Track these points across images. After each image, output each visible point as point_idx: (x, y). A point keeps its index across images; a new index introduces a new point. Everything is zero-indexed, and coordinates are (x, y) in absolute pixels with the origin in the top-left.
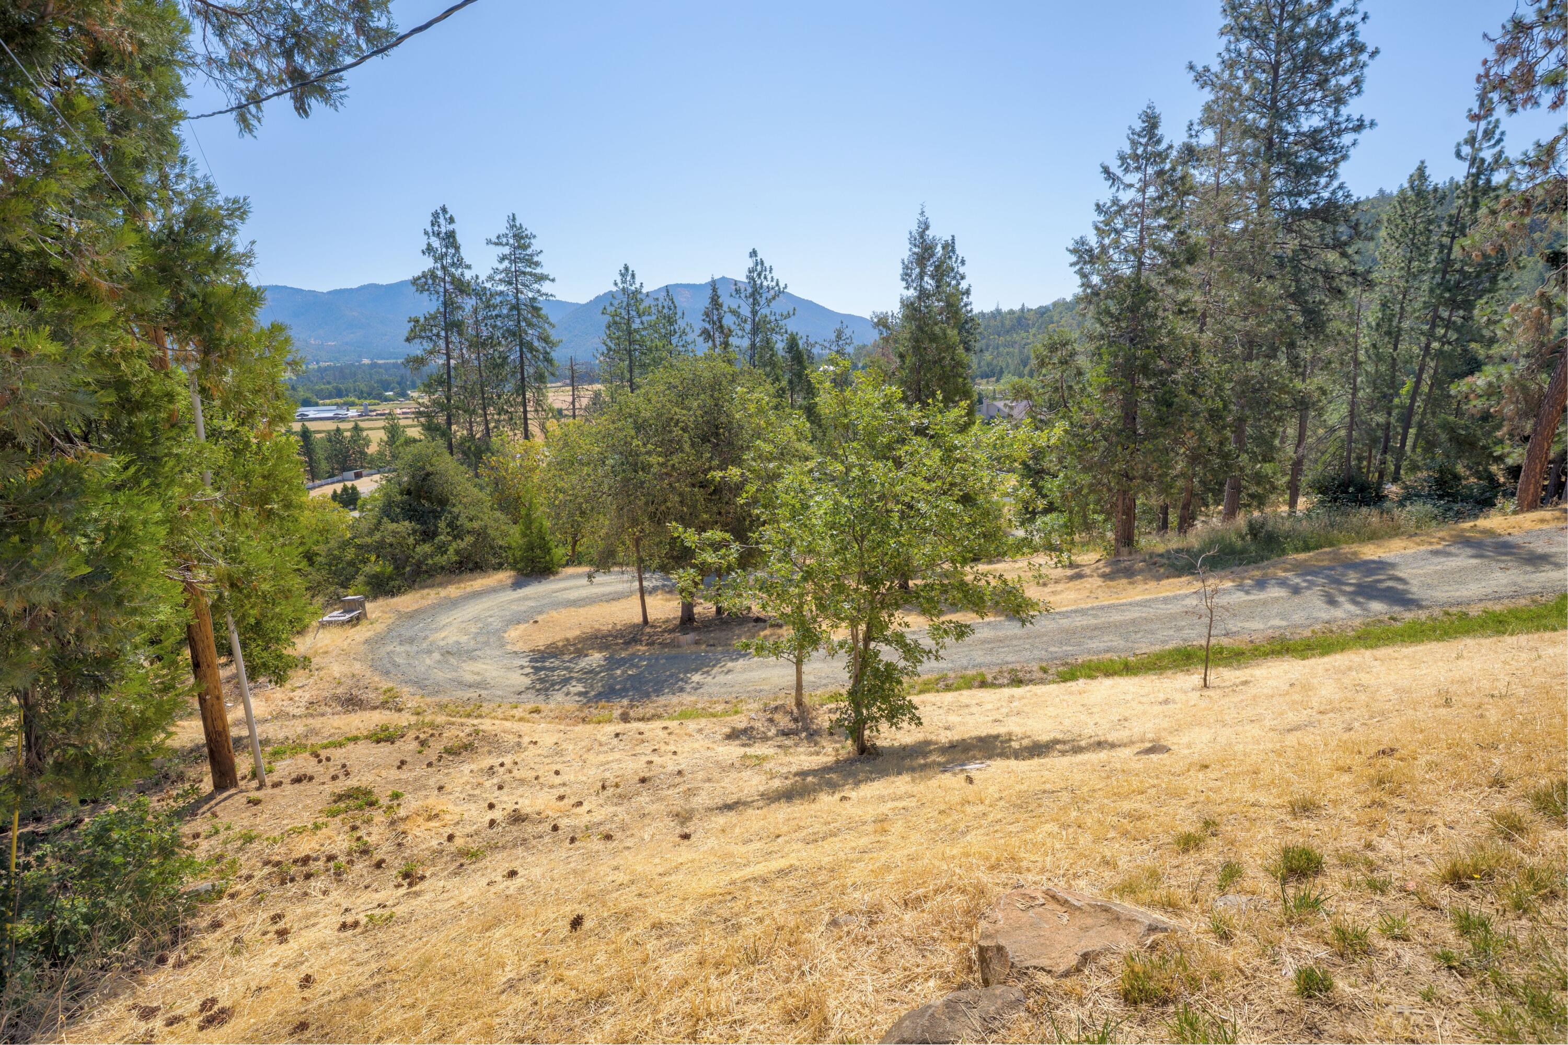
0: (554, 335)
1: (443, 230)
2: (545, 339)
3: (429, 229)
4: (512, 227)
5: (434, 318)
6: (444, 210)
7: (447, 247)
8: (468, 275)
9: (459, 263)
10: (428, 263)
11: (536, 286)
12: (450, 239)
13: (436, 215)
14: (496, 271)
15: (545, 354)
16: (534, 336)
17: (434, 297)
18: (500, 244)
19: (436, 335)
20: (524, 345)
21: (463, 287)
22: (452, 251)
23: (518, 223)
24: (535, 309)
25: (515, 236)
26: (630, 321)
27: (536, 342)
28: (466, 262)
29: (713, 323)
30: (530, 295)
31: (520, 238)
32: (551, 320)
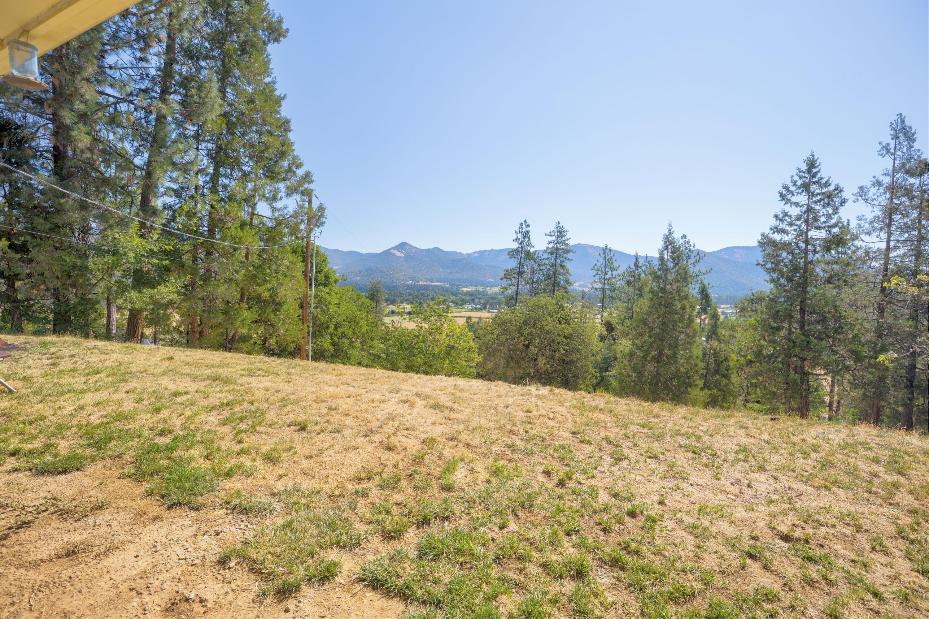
0: (571, 279)
1: (524, 231)
2: (567, 281)
3: (518, 231)
4: (557, 227)
5: (514, 269)
6: (525, 222)
7: (524, 238)
8: (532, 251)
9: (529, 245)
10: (515, 246)
11: (565, 255)
12: (526, 235)
13: (521, 224)
14: (548, 248)
15: (565, 288)
16: (561, 279)
17: (516, 260)
18: (551, 235)
19: (514, 277)
20: (555, 284)
21: (529, 256)
22: (527, 240)
23: (561, 225)
24: (562, 267)
25: (559, 231)
26: (606, 274)
27: (562, 282)
28: (533, 244)
29: (634, 277)
30: (562, 259)
31: (561, 232)
32: (570, 271)
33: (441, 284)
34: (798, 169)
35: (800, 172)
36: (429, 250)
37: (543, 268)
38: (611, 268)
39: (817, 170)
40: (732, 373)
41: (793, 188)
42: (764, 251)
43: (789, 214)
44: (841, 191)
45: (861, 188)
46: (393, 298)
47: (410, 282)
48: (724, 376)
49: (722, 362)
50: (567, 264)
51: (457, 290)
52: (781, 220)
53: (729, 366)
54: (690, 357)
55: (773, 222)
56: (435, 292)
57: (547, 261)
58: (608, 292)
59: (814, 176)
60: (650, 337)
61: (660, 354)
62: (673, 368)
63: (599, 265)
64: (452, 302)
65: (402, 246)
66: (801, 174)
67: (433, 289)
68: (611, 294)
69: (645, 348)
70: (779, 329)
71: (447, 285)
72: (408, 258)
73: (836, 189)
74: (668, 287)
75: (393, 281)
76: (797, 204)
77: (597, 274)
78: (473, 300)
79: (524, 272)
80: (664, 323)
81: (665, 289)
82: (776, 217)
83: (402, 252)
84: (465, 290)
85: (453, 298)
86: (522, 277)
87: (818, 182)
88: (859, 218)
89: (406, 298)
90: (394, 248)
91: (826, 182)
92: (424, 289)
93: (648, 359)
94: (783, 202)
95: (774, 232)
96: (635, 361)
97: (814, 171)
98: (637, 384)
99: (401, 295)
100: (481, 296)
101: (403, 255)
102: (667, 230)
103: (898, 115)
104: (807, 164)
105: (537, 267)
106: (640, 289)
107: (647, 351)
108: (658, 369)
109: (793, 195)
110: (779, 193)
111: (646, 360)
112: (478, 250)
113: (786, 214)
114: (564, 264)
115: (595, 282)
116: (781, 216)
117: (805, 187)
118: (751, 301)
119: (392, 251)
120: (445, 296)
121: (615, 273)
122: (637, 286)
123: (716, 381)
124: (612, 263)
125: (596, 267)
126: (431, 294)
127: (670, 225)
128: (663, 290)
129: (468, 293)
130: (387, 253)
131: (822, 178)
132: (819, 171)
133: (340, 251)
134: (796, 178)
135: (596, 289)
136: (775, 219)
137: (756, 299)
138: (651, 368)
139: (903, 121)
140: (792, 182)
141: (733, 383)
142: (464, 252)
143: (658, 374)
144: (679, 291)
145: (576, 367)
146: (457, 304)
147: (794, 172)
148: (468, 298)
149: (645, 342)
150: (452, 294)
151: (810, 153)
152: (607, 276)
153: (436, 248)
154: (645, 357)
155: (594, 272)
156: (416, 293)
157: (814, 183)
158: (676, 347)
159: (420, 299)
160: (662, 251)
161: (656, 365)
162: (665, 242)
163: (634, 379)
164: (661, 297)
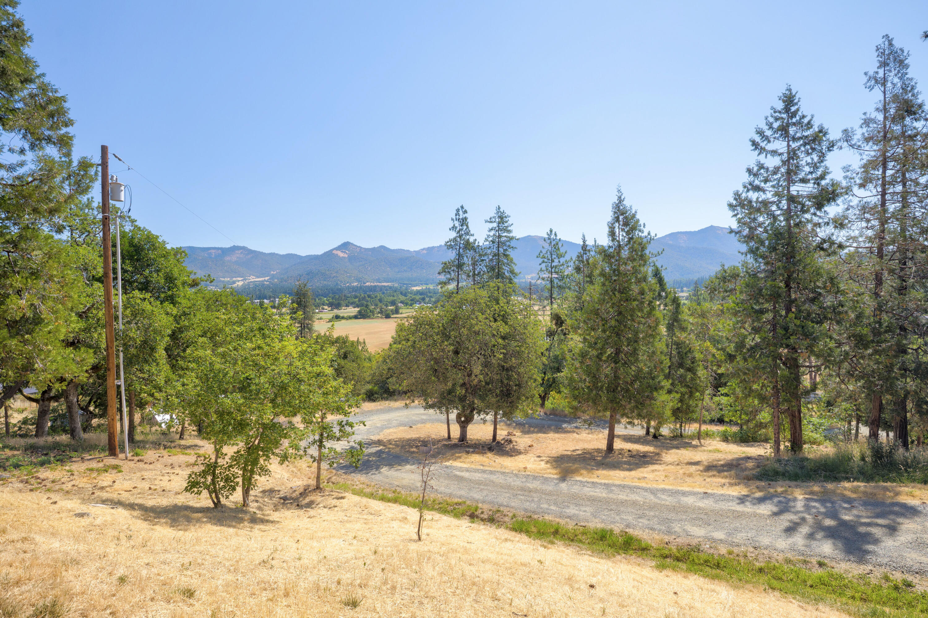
0: (516, 270)
1: (461, 217)
2: (512, 272)
3: (454, 218)
4: (498, 212)
5: (453, 261)
6: (462, 207)
7: (462, 226)
8: (471, 239)
9: (467, 233)
10: (453, 235)
11: (508, 243)
12: (464, 222)
13: (458, 210)
14: (488, 236)
15: (510, 279)
16: (506, 270)
17: (454, 252)
18: (491, 222)
19: (453, 270)
20: (499, 275)
21: (468, 246)
22: (465, 227)
23: (501, 210)
24: (506, 256)
25: (499, 217)
26: (553, 261)
27: (506, 273)
28: (472, 232)
29: (583, 262)
30: (505, 248)
31: (502, 218)
32: (514, 261)
33: (389, 284)
34: (772, 108)
35: (775, 112)
36: (374, 249)
37: (485, 258)
38: (558, 255)
39: (796, 107)
40: (698, 365)
41: (768, 133)
42: (735, 215)
43: (765, 165)
44: (825, 134)
45: (845, 131)
46: (337, 302)
47: (355, 284)
48: (689, 370)
49: (686, 353)
50: (511, 253)
51: (406, 289)
52: (756, 175)
53: (694, 358)
54: (654, 352)
55: (746, 178)
56: (383, 293)
57: (489, 251)
58: (556, 281)
59: (794, 114)
60: (604, 331)
61: (618, 352)
62: (633, 368)
63: (544, 251)
64: (402, 302)
65: (345, 246)
66: (777, 114)
67: (381, 290)
68: (559, 283)
69: (599, 345)
70: (762, 312)
71: (396, 285)
72: (351, 258)
73: (820, 131)
74: (622, 268)
75: (337, 284)
76: (774, 153)
77: (543, 262)
78: (423, 299)
79: (464, 264)
80: (620, 313)
81: (618, 270)
82: (749, 171)
83: (345, 252)
84: (415, 288)
85: (402, 298)
86: (462, 270)
87: (799, 123)
88: (846, 169)
89: (351, 301)
90: (336, 249)
91: (809, 123)
92: (371, 291)
93: (604, 358)
94: (757, 152)
95: (748, 191)
96: (588, 362)
97: (793, 109)
98: (592, 390)
99: (346, 297)
100: (431, 294)
101: (346, 256)
102: (617, 197)
103: (883, 37)
104: (784, 101)
105: (477, 258)
106: (590, 276)
107: (601, 349)
108: (616, 371)
109: (769, 141)
110: (751, 140)
111: (600, 360)
112: (426, 246)
113: (761, 166)
114: (507, 253)
115: (541, 270)
116: (755, 169)
117: (784, 130)
118: (724, 279)
119: (335, 252)
120: (393, 296)
121: (562, 260)
122: (586, 272)
123: (681, 376)
124: (558, 249)
125: (542, 254)
126: (379, 295)
127: (619, 191)
128: (617, 272)
129: (418, 293)
130: (329, 255)
131: (804, 117)
132: (798, 110)
133: (277, 254)
134: (771, 120)
135: (543, 279)
136: (747, 174)
137: (729, 276)
138: (607, 369)
139: (891, 44)
140: (767, 124)
141: (699, 378)
142: (412, 250)
143: (617, 377)
144: (635, 271)
145: (519, 374)
146: (407, 304)
147: (769, 112)
148: (418, 297)
149: (598, 338)
150: (401, 293)
151: (785, 87)
152: (554, 264)
153: (382, 247)
154: (599, 357)
155: (540, 260)
156: (363, 296)
157: (794, 124)
158: (636, 342)
159: (367, 301)
160: (612, 224)
161: (613, 365)
162: (615, 213)
163: (587, 384)
164: (615, 280)
